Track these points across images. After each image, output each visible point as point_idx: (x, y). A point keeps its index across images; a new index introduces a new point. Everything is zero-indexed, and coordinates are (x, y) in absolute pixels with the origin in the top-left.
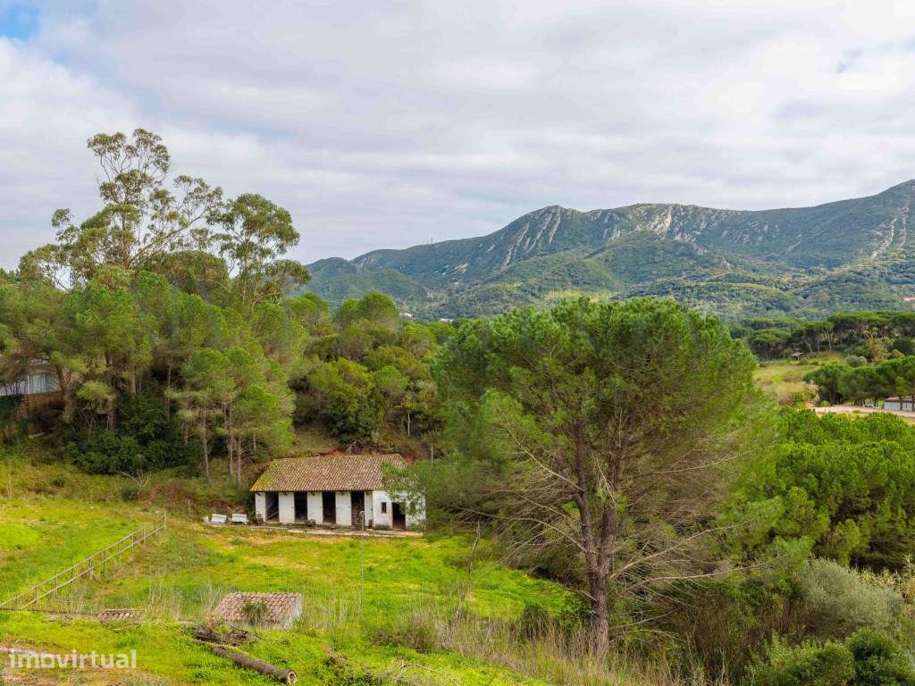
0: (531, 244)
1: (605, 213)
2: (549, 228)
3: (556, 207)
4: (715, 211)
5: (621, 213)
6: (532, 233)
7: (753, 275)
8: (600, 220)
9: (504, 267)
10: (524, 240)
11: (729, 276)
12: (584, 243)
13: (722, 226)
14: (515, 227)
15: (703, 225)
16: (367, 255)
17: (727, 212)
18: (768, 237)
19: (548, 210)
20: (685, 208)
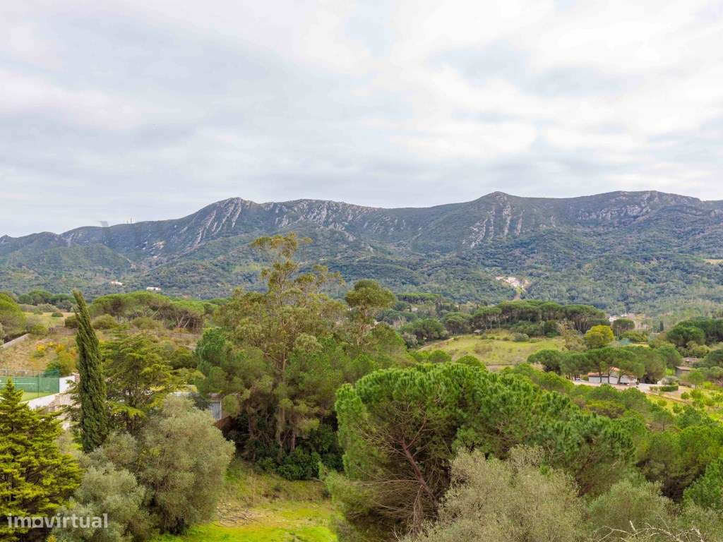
0: (217, 227)
1: (275, 205)
2: (233, 215)
3: (238, 199)
4: (358, 207)
5: (289, 205)
6: (218, 219)
7: (389, 257)
8: (272, 210)
9: (196, 245)
10: (212, 224)
11: (373, 258)
12: (261, 228)
13: (364, 219)
14: (205, 213)
15: (350, 218)
16: (74, 231)
17: (367, 209)
18: (398, 228)
19: (231, 201)
20: (337, 204)
